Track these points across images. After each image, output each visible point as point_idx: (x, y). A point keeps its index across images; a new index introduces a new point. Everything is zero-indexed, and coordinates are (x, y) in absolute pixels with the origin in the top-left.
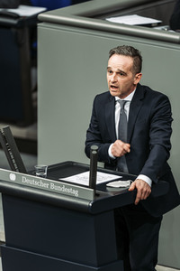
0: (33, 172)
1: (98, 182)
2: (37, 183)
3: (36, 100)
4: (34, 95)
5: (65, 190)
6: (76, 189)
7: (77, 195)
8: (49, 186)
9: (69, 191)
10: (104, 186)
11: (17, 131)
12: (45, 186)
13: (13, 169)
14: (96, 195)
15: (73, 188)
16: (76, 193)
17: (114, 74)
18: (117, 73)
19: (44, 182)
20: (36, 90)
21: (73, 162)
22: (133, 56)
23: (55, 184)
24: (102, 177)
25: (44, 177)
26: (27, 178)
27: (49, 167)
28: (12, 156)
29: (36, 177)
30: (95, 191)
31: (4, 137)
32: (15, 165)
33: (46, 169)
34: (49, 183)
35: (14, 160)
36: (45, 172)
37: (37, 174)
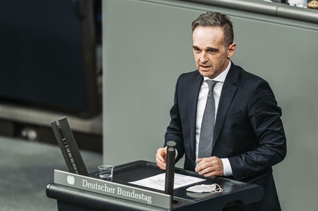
0: (96, 174)
1: (176, 187)
2: (100, 188)
3: (101, 86)
4: (99, 79)
5: (134, 196)
6: (148, 194)
7: (150, 202)
8: (116, 191)
9: (140, 197)
10: (183, 191)
11: (76, 124)
12: (110, 190)
13: (72, 171)
14: (173, 202)
15: (146, 194)
16: (149, 200)
17: (204, 52)
18: (207, 51)
19: (109, 186)
20: (101, 73)
21: (145, 162)
22: (222, 25)
23: (123, 189)
24: (180, 181)
25: (109, 180)
26: (89, 181)
27: (115, 167)
28: (70, 154)
29: (100, 180)
30: (172, 197)
31: (60, 130)
32: (74, 165)
33: (112, 171)
34: (116, 187)
35: (72, 160)
36: (111, 176)
37: (101, 176)
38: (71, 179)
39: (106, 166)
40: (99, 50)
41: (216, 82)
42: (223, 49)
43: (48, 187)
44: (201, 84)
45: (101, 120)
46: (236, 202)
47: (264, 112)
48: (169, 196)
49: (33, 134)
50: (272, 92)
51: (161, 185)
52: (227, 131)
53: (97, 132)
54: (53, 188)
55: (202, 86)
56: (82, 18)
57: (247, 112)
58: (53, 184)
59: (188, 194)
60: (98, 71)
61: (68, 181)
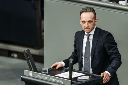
0: (41, 72)
1: (73, 77)
2: (43, 77)
3: (43, 36)
4: (42, 34)
5: (56, 80)
6: (62, 80)
7: (62, 83)
8: (49, 79)
9: (59, 81)
10: (76, 79)
11: (33, 51)
12: (47, 78)
13: (31, 70)
14: (72, 83)
15: (61, 80)
17: (87, 23)
18: (88, 22)
19: (46, 76)
20: (43, 31)
23: (52, 77)
24: (75, 75)
25: (46, 74)
26: (38, 74)
27: (49, 69)
28: (31, 64)
29: (43, 74)
30: (72, 81)
31: (27, 54)
32: (32, 68)
33: (47, 70)
34: (49, 77)
35: (31, 66)
36: (47, 72)
37: (43, 72)
38: (31, 74)
39: (45, 68)
40: (42, 22)
41: (90, 35)
42: (94, 21)
43: (22, 77)
44: (84, 35)
45: (43, 50)
46: (97, 83)
47: (110, 45)
48: (70, 81)
49: (16, 56)
50: (113, 37)
51: (67, 76)
52: (96, 54)
53: (41, 55)
54: (23, 77)
55: (84, 37)
56: (36, 9)
57: (104, 46)
58: (24, 75)
59: (78, 80)
60: (42, 30)
61: (30, 74)
